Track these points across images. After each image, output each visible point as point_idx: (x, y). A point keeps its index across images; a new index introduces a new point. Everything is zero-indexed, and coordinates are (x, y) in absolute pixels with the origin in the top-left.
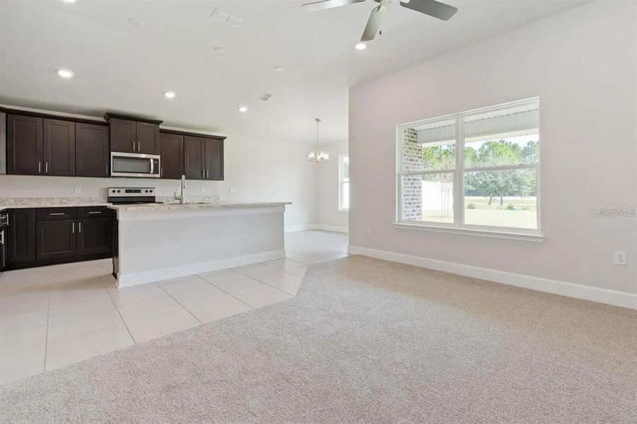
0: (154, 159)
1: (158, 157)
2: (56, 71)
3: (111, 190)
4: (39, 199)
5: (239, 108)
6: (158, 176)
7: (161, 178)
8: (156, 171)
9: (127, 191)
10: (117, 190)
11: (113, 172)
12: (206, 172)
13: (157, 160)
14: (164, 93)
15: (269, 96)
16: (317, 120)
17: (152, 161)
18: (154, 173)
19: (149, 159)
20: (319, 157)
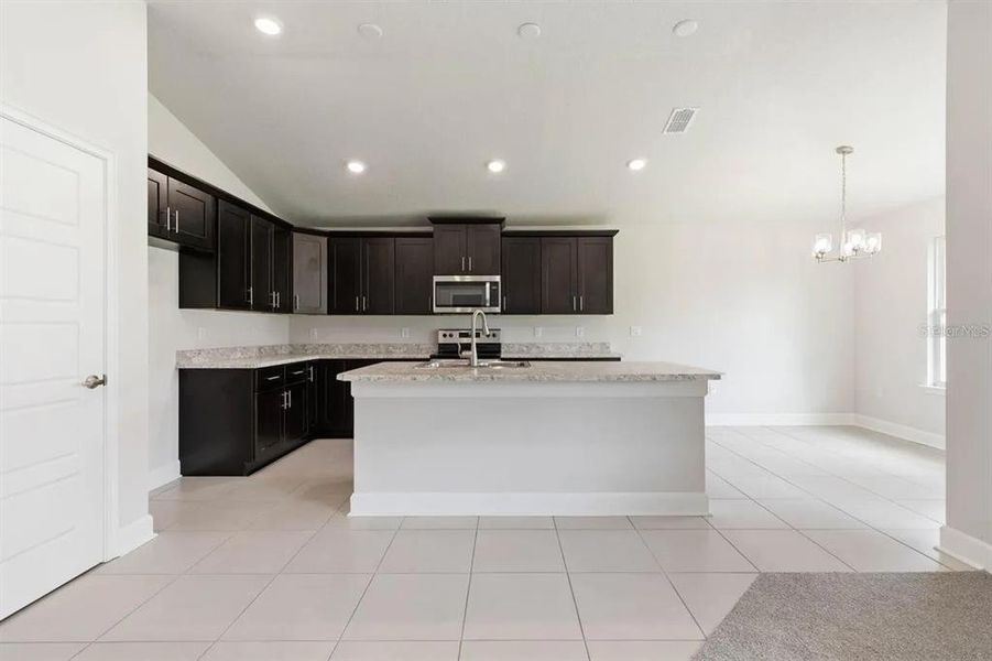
0: (491, 283)
1: (498, 278)
2: (345, 164)
3: (441, 333)
4: (364, 345)
5: (628, 164)
6: (498, 309)
7: (503, 313)
8: (494, 303)
9: (462, 335)
10: (448, 333)
11: (437, 306)
12: (578, 300)
13: (496, 283)
14: (486, 165)
15: (686, 115)
16: (842, 150)
17: (488, 285)
18: (491, 305)
19: (484, 284)
20: (847, 250)
